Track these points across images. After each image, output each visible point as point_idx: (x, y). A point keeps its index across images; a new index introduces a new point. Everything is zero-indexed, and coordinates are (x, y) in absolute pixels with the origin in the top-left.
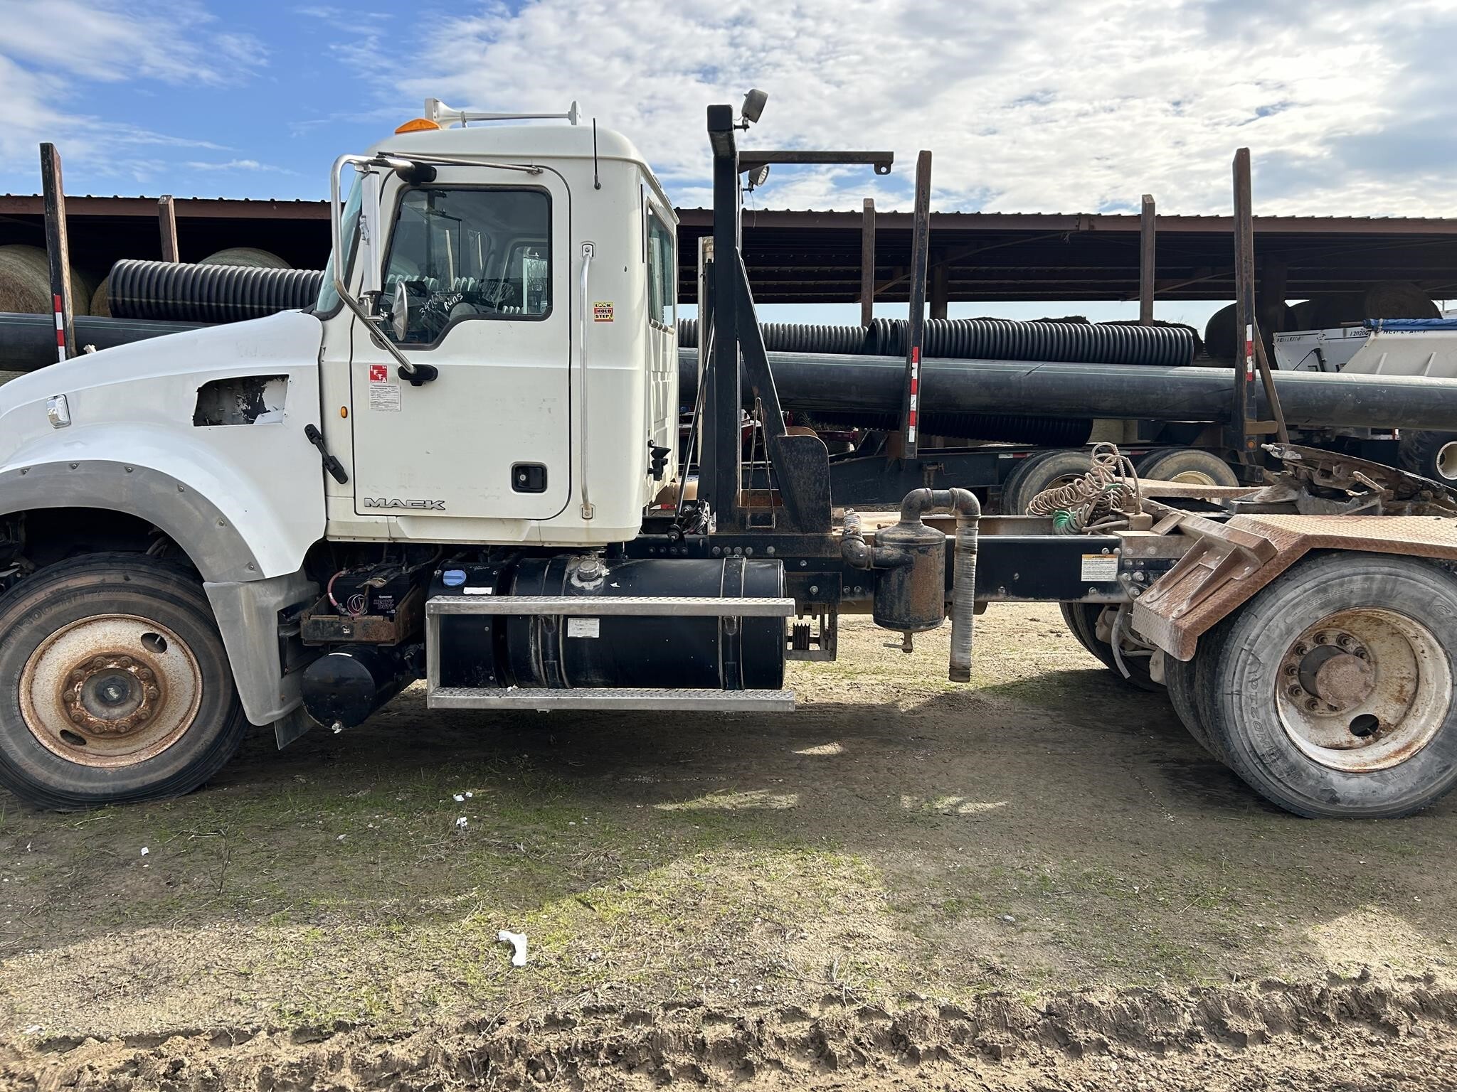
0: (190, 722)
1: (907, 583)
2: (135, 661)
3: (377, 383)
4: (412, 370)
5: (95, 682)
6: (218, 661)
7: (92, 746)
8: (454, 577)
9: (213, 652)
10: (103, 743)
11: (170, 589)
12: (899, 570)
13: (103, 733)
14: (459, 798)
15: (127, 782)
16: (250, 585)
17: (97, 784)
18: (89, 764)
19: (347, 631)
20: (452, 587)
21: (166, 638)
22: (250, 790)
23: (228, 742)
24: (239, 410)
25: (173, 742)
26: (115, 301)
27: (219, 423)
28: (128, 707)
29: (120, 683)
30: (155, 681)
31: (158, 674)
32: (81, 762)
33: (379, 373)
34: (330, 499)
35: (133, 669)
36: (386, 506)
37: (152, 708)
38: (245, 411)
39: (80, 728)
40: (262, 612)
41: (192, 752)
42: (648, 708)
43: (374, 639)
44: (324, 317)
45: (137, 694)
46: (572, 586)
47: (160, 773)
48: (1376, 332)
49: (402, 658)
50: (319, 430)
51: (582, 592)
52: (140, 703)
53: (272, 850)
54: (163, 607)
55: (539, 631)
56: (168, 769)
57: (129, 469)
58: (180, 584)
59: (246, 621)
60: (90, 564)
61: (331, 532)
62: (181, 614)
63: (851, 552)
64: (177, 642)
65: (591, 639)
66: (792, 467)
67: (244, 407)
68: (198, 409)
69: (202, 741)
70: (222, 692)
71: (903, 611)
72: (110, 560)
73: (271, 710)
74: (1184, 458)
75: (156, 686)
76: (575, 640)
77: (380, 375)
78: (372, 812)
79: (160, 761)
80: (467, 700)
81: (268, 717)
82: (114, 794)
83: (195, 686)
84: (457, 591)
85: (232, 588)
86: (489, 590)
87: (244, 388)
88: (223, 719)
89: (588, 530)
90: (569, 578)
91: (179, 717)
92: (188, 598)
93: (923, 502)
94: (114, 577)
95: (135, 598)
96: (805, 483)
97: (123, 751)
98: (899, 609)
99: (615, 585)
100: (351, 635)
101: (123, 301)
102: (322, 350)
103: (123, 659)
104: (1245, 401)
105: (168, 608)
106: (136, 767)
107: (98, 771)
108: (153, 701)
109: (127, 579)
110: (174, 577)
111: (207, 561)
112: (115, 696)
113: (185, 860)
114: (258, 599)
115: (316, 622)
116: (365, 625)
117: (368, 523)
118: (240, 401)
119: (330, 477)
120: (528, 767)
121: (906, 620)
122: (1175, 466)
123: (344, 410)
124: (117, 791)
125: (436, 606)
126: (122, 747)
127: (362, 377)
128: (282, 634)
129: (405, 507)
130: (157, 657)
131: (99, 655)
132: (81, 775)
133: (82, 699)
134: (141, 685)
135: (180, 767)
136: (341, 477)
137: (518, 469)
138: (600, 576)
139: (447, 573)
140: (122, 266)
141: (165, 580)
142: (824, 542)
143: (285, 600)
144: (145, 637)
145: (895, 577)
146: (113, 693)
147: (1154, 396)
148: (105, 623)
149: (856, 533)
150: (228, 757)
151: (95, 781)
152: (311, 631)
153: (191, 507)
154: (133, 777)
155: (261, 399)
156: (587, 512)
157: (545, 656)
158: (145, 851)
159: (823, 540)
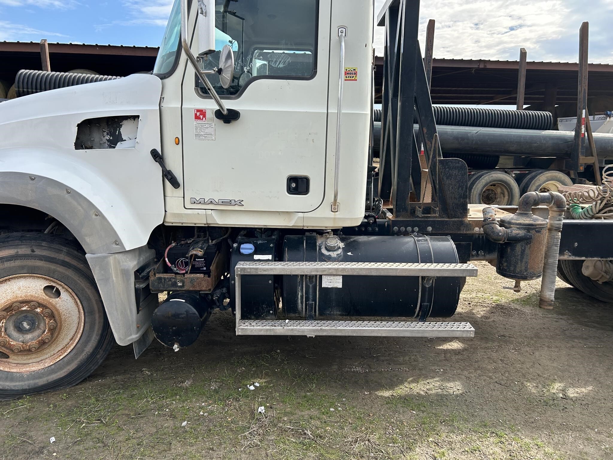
0: (77, 341)
1: (527, 251)
2: (40, 305)
3: (199, 121)
4: (225, 112)
5: (14, 318)
6: (94, 302)
7: (13, 359)
8: (247, 248)
9: (91, 296)
10: (20, 357)
11: (62, 257)
12: (522, 243)
13: (21, 351)
14: (252, 388)
15: (37, 381)
16: (116, 255)
17: (17, 384)
18: (12, 370)
19: (180, 284)
20: (246, 255)
21: (60, 288)
22: (116, 381)
23: (101, 352)
24: (104, 140)
25: (66, 354)
26: (19, 91)
27: (91, 148)
28: (37, 333)
29: (30, 318)
30: (54, 317)
31: (55, 313)
32: (6, 370)
33: (200, 114)
34: (168, 199)
35: (39, 310)
36: (205, 203)
37: (52, 334)
38: (108, 141)
39: (5, 349)
40: (124, 272)
41: (79, 360)
42: (379, 335)
43: (198, 289)
44: (163, 77)
45: (42, 325)
46: (323, 255)
47: (59, 373)
48: (610, 117)
49: (212, 298)
50: (160, 153)
51: (329, 259)
52: (44, 331)
53: (139, 438)
54: (58, 269)
55: (304, 283)
56: (64, 371)
57: (32, 178)
58: (68, 254)
59: (114, 279)
60: (8, 241)
61: (167, 220)
62: (70, 273)
63: (493, 232)
64: (67, 290)
65: (337, 289)
66: (445, 178)
67: (108, 137)
68: (77, 138)
69: (85, 353)
70: (97, 322)
71: (523, 268)
72: (22, 239)
73: (131, 335)
74: (550, 175)
75: (55, 320)
76: (327, 289)
77: (201, 116)
78: (199, 400)
79: (58, 366)
80: (262, 330)
81: (129, 340)
82: (29, 389)
83: (79, 318)
84: (249, 258)
85: (105, 257)
86: (270, 257)
87: (108, 125)
88: (98, 338)
89: (335, 219)
90: (320, 249)
91: (70, 337)
92: (74, 262)
93: (535, 200)
94: (24, 250)
95: (39, 263)
96: (452, 188)
97: (34, 360)
98: (520, 267)
99: (349, 254)
100: (183, 286)
101: (23, 91)
102: (162, 99)
103: (32, 304)
104: (580, 147)
105: (61, 269)
106: (43, 371)
107: (18, 375)
108: (52, 331)
109: (33, 251)
110: (65, 249)
111: (88, 239)
112: (28, 327)
113: (81, 448)
114: (121, 263)
115: (160, 279)
116: (192, 280)
117: (193, 214)
118: (105, 134)
119: (168, 183)
120: (284, 360)
121: (525, 274)
122: (545, 179)
123: (177, 140)
124: (30, 387)
125: (242, 269)
126: (33, 358)
127: (189, 118)
128: (137, 286)
129: (218, 204)
130: (55, 301)
131: (16, 302)
132: (7, 378)
133: (6, 330)
134: (44, 320)
135: (71, 370)
136: (175, 184)
137: (292, 179)
138: (339, 248)
139: (242, 246)
140: (22, 73)
141: (59, 251)
142: (463, 224)
143: (138, 263)
144: (46, 288)
145: (518, 248)
146: (26, 325)
147: (535, 145)
148: (19, 280)
149: (494, 220)
150: (101, 361)
151: (17, 382)
152: (156, 284)
153: (75, 203)
154: (40, 378)
155: (120, 132)
156: (335, 207)
157: (307, 299)
158: (53, 439)
159: (462, 223)
